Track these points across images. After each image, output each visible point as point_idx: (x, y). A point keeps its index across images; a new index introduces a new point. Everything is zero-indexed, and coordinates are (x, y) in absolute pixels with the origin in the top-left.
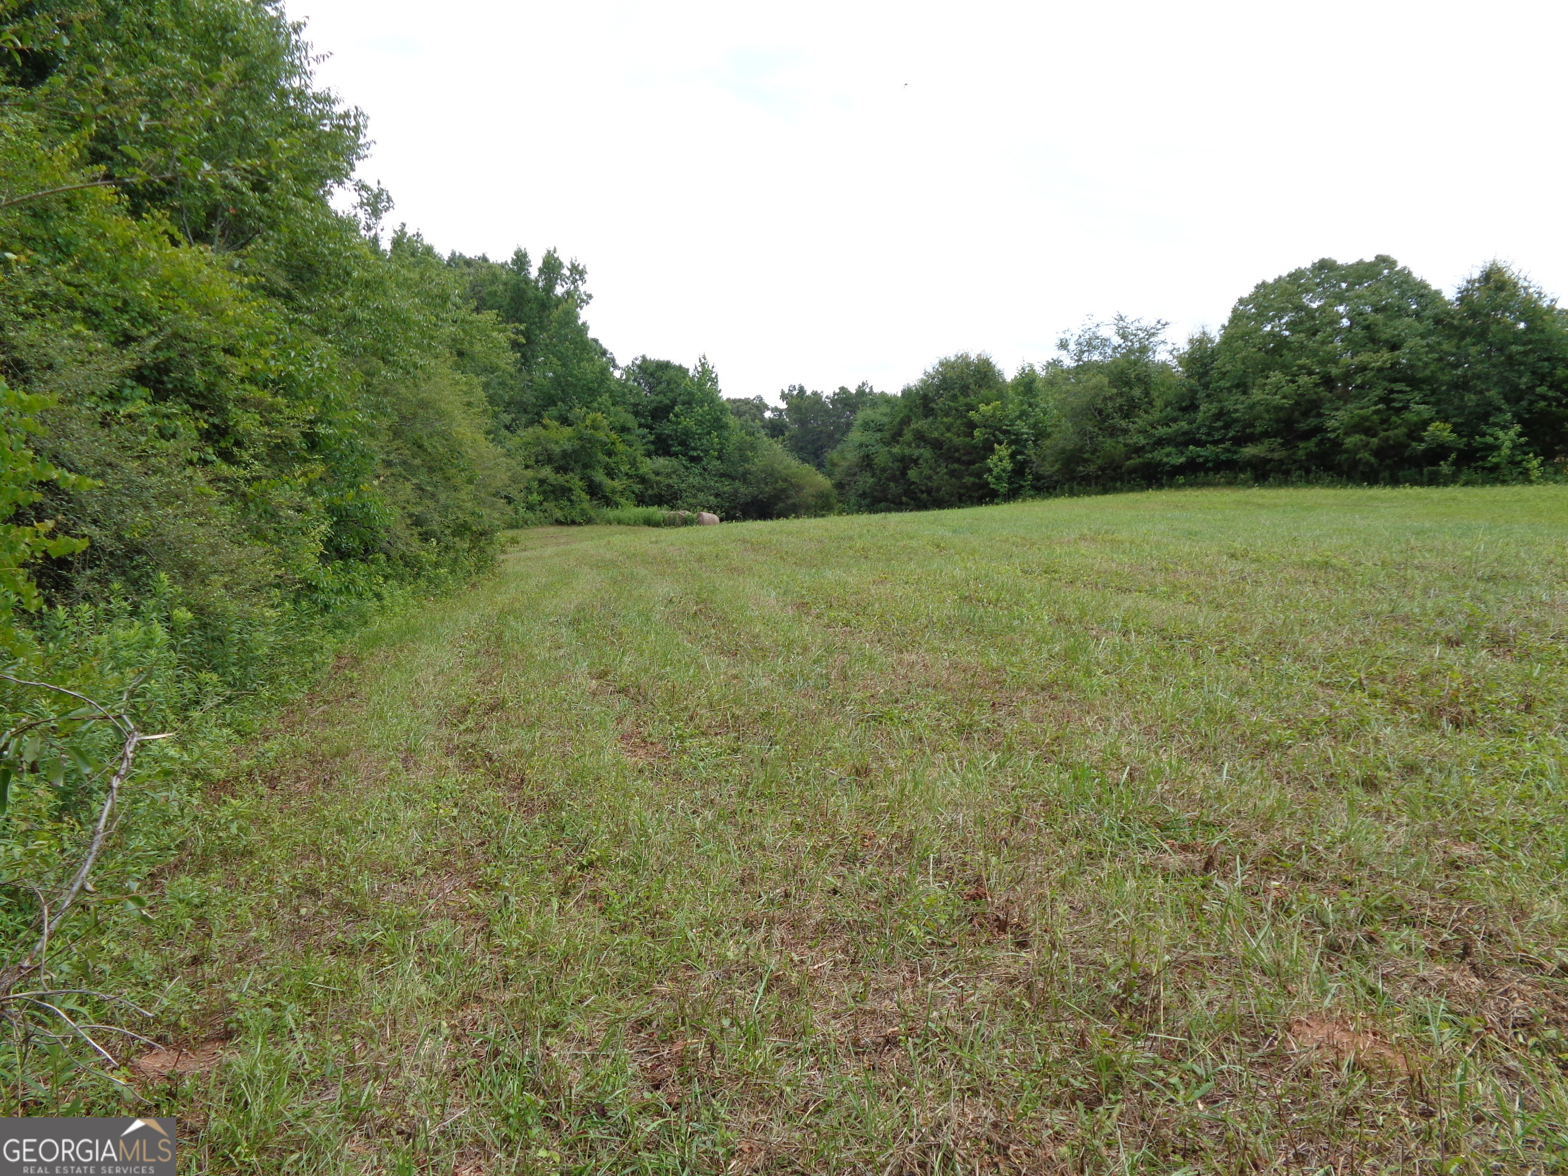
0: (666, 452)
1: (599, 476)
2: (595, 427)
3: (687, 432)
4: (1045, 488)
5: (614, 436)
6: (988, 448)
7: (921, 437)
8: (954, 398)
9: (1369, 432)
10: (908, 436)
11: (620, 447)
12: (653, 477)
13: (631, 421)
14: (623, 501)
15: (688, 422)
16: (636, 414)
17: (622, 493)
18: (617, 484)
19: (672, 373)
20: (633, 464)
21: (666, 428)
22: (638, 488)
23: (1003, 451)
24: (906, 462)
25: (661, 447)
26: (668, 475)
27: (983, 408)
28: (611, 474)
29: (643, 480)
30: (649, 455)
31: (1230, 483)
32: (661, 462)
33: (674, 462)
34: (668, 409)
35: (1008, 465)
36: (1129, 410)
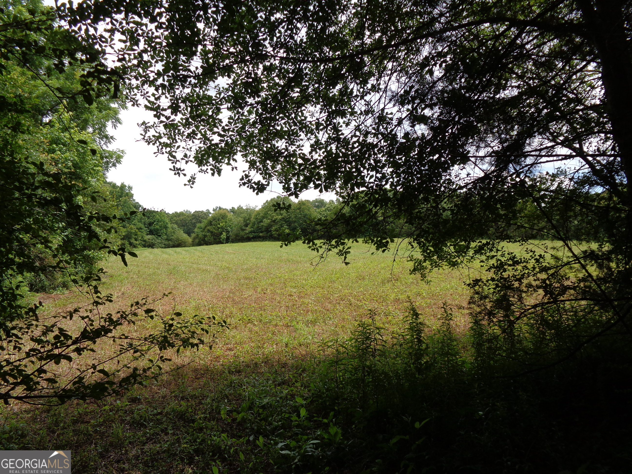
0: (153, 234)
1: (133, 241)
2: (131, 229)
3: (158, 230)
4: (233, 241)
5: (137, 230)
6: (221, 234)
7: (209, 231)
8: (216, 222)
9: (277, 231)
10: (206, 230)
11: (139, 233)
12: (148, 240)
13: (142, 226)
14: (139, 246)
15: (157, 227)
16: (145, 224)
17: (139, 244)
18: (137, 242)
19: (154, 214)
20: (142, 237)
21: (152, 228)
22: (143, 243)
23: (224, 234)
24: (205, 236)
25: (151, 232)
26: (152, 240)
27: (221, 224)
28: (136, 240)
29: (145, 241)
30: (147, 235)
31: (260, 241)
32: (150, 237)
33: (154, 236)
34: (153, 223)
35: (225, 237)
36: (246, 225)
